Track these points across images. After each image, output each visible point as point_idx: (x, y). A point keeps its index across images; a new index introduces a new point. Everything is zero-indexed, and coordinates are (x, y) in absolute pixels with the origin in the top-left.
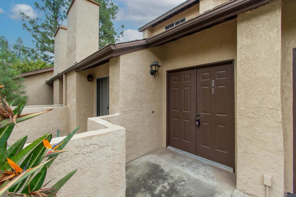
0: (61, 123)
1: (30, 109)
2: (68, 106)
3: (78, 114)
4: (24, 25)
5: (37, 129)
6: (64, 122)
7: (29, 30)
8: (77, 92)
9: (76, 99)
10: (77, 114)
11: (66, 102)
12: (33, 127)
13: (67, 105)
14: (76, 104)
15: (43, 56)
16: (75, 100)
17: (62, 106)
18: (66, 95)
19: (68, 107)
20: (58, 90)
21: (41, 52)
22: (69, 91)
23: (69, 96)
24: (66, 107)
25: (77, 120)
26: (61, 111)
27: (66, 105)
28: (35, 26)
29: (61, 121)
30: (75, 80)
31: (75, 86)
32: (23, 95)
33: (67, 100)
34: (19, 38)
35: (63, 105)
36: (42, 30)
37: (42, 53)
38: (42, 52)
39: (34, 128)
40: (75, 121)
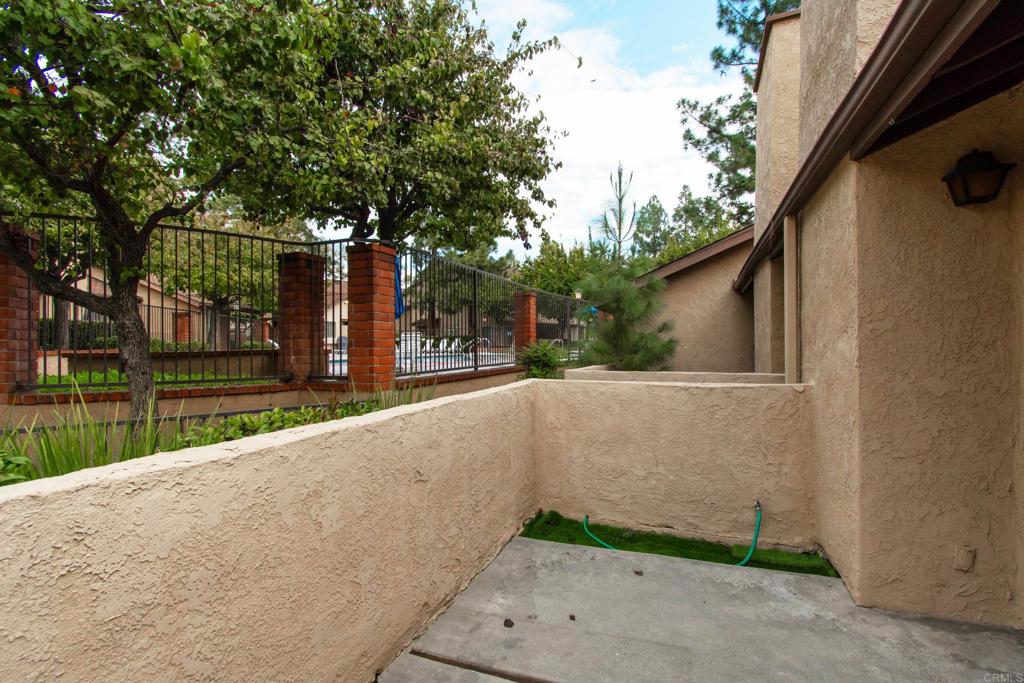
0: (771, 469)
1: (648, 386)
2: (812, 383)
3: (875, 445)
4: (688, 136)
5: (671, 477)
6: (786, 469)
7: (698, 142)
8: (863, 294)
9: (855, 343)
10: (865, 441)
11: (801, 364)
12: (657, 466)
13: (806, 374)
14: (857, 372)
15: (735, 210)
16: (848, 347)
17: (782, 380)
18: (799, 325)
19: (811, 388)
20: (769, 307)
21: (729, 201)
22: (812, 299)
23: (813, 326)
24: (799, 387)
25: (864, 486)
26: (770, 407)
27: (800, 380)
28: (713, 124)
29: (770, 459)
30: (853, 215)
31: (852, 254)
32: (665, 337)
33: (806, 354)
34: (685, 187)
35: (786, 375)
36: (732, 129)
37: (732, 204)
38: (733, 198)
39: (661, 469)
40: (855, 483)
